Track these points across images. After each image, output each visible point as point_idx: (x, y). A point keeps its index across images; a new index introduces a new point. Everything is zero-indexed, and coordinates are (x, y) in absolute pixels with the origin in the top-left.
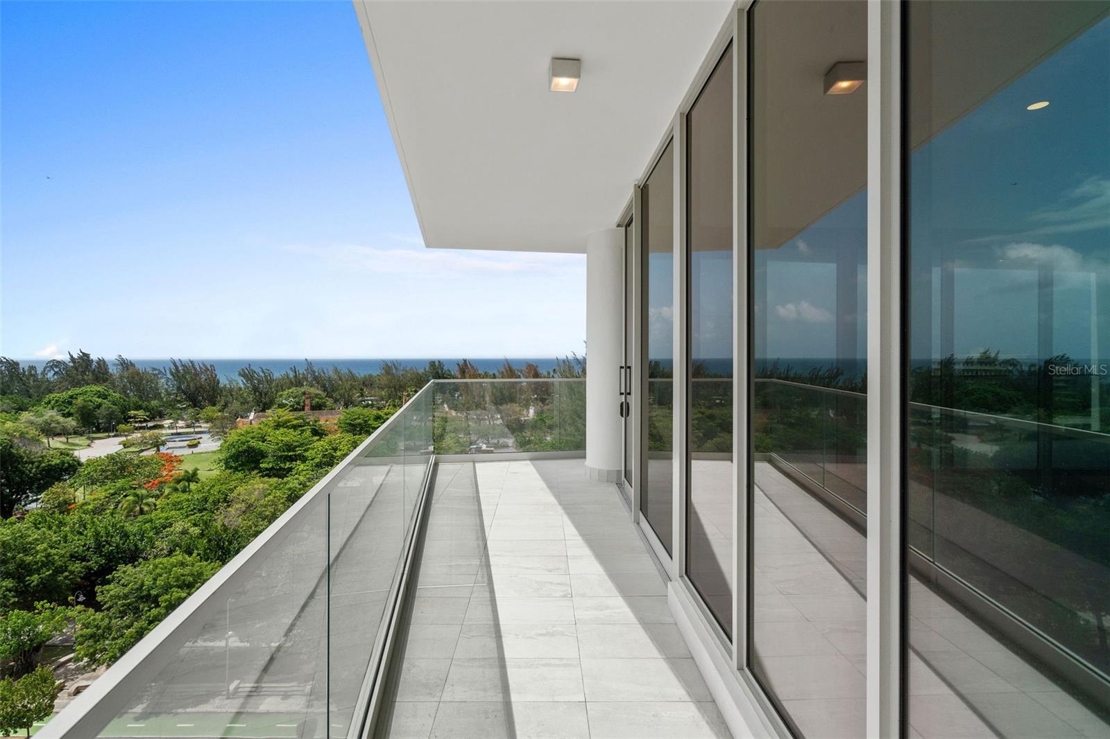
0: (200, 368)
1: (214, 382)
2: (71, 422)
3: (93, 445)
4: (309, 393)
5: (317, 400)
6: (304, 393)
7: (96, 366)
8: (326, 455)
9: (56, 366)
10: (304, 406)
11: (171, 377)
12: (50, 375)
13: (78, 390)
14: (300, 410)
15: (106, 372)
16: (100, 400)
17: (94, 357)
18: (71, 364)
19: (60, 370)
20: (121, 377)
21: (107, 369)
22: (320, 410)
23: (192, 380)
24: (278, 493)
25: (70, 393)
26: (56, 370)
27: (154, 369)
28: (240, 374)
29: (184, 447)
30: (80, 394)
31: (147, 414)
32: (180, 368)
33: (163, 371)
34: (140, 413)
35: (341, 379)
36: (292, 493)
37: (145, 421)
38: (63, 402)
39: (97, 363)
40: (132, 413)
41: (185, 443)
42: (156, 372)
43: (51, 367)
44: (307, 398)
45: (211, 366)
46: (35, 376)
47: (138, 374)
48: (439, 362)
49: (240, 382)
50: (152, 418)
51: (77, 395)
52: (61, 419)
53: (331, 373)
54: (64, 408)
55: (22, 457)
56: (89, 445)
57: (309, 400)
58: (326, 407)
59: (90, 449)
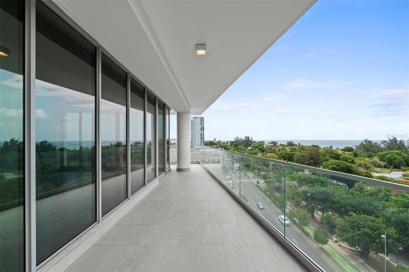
2: (383, 163)
3: (391, 173)
7: (399, 143)
9: (385, 143)
12: (382, 146)
13: (389, 152)
15: (403, 145)
16: (397, 156)
17: (398, 139)
18: (390, 142)
19: (386, 144)
25: (385, 153)
26: (384, 144)
30: (389, 153)
38: (383, 156)
39: (400, 141)
43: (383, 143)
46: (377, 145)
51: (388, 153)
52: (379, 162)
54: (383, 158)
55: (354, 171)
59: (389, 174)
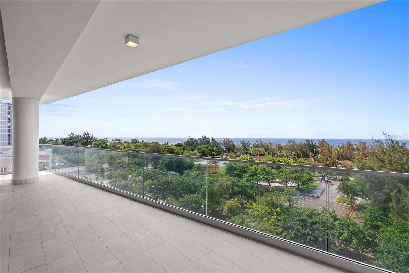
0: (230, 141)
1: (234, 145)
2: (199, 154)
4: (259, 150)
5: (262, 153)
6: (257, 150)
7: (207, 139)
8: (253, 172)
10: (257, 155)
11: (223, 143)
12: (199, 142)
14: (256, 156)
16: (206, 149)
17: (207, 137)
18: (203, 139)
20: (212, 143)
21: (209, 140)
22: (263, 156)
23: (228, 144)
24: (229, 182)
25: (200, 147)
26: (200, 140)
27: (219, 141)
28: (241, 143)
29: (223, 164)
30: (202, 147)
31: (216, 153)
32: (226, 141)
33: (221, 141)
34: (215, 153)
35: (271, 145)
36: (233, 183)
37: (216, 156)
38: (199, 149)
40: (213, 153)
41: (223, 163)
42: (220, 142)
44: (258, 152)
45: (233, 140)
46: (196, 142)
47: (216, 142)
48: (311, 140)
49: (241, 146)
50: (217, 155)
52: (197, 153)
53: (268, 143)
54: (199, 151)
56: (203, 161)
57: (259, 152)
58: (265, 155)
